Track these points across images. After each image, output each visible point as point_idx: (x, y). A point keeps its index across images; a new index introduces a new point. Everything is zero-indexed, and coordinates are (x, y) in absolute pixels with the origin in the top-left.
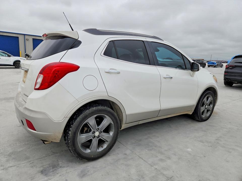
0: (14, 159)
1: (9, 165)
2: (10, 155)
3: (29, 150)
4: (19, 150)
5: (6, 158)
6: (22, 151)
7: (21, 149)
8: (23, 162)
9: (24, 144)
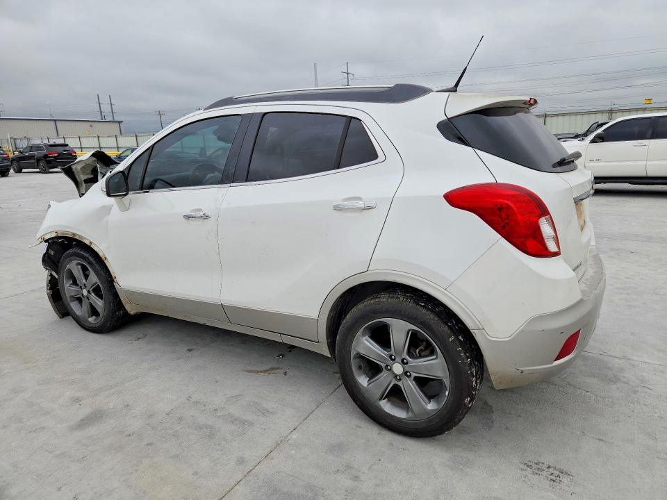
0: (610, 369)
1: (620, 362)
2: (616, 380)
3: (574, 372)
4: (594, 381)
5: (624, 377)
6: (587, 376)
7: (589, 380)
8: (594, 355)
9: (578, 391)
